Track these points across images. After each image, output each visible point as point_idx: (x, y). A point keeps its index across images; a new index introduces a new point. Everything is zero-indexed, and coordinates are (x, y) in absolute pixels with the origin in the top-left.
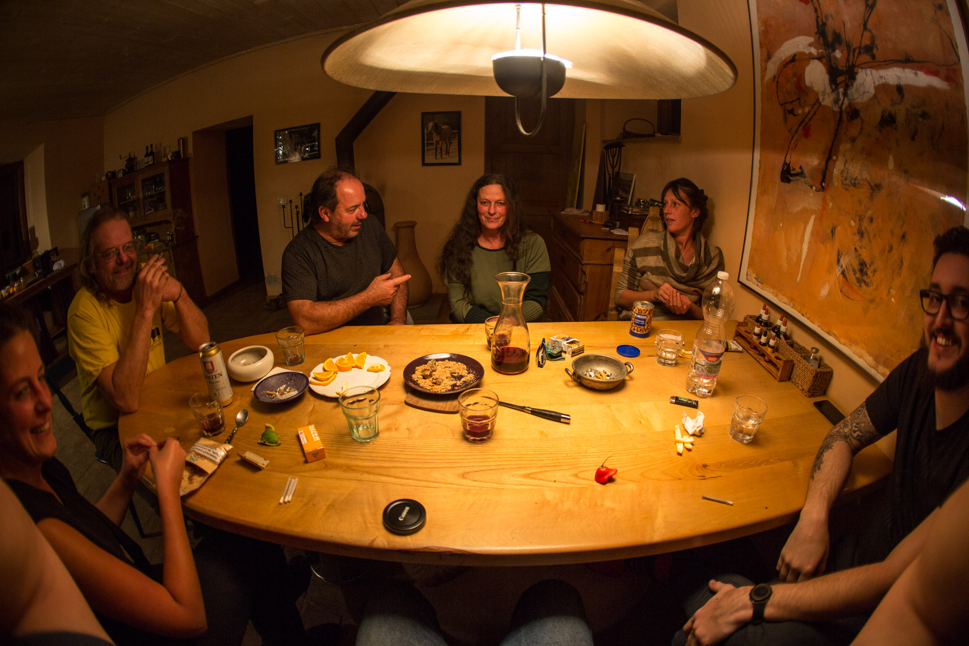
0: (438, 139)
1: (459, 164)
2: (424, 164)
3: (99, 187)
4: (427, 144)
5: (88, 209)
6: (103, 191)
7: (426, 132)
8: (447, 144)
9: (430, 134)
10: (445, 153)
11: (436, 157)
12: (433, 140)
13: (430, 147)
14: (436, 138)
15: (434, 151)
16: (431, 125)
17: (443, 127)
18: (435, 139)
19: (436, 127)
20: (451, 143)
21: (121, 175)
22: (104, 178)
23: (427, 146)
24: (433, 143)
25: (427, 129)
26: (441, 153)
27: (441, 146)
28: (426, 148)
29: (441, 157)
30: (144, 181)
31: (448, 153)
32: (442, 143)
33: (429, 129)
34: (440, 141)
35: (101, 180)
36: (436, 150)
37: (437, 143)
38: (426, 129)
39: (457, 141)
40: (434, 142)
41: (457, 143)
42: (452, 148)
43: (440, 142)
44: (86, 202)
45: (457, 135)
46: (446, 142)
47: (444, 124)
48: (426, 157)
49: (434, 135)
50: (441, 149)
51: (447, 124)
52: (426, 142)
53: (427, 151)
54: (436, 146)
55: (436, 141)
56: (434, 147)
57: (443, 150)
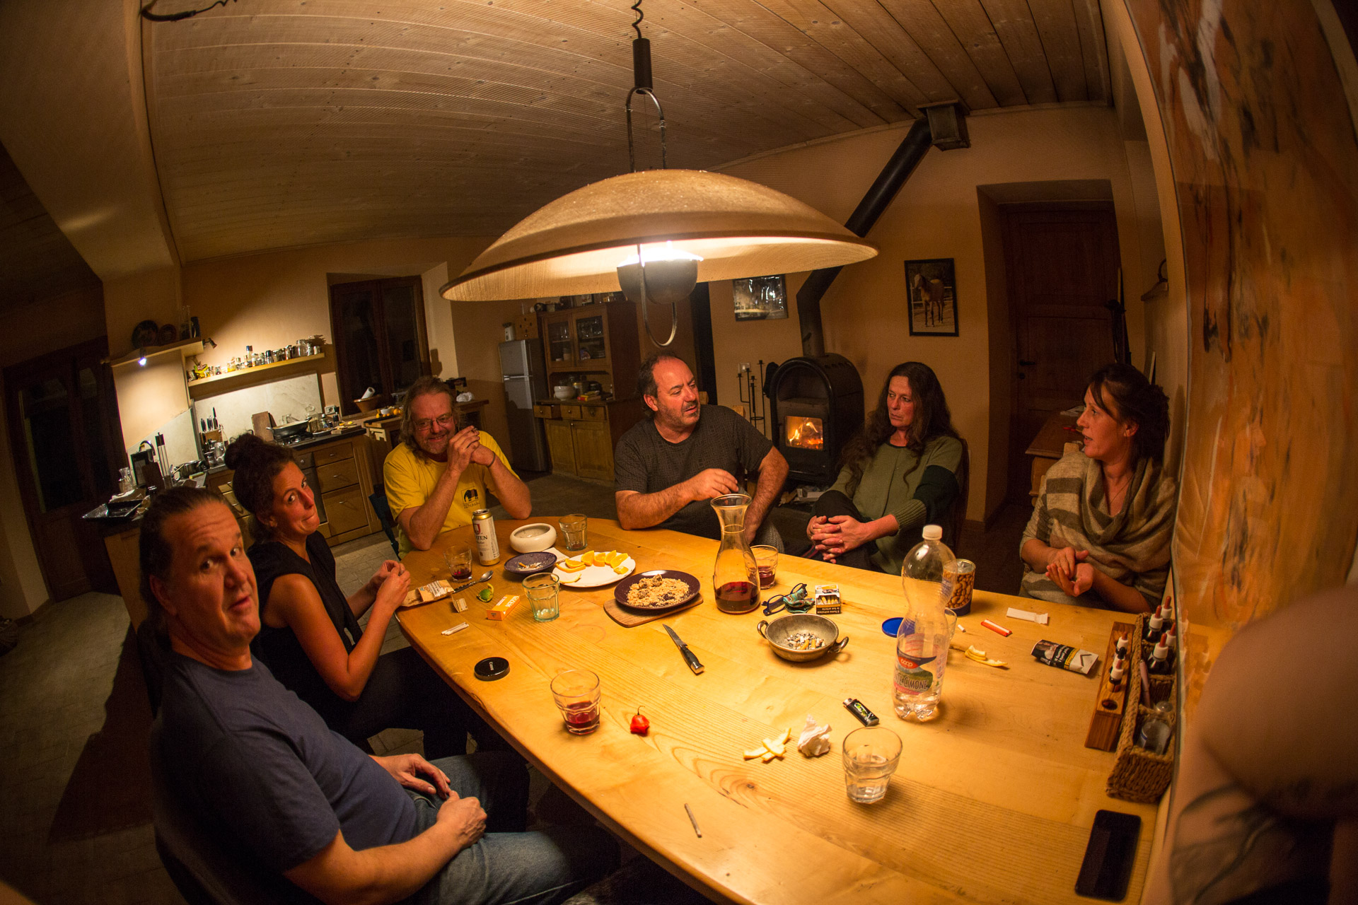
0: (928, 299)
1: (956, 334)
2: (912, 334)
3: (525, 320)
4: (915, 305)
5: (511, 342)
6: (531, 324)
7: (911, 288)
8: (939, 306)
9: (917, 291)
10: (937, 318)
11: (926, 324)
12: (921, 300)
13: (919, 310)
14: (925, 297)
15: (924, 315)
16: (917, 278)
17: (932, 281)
18: (923, 299)
19: (924, 281)
20: (943, 305)
21: (552, 309)
22: (532, 310)
23: (915, 308)
24: (922, 304)
25: (913, 286)
26: (932, 318)
27: (932, 309)
28: (913, 310)
29: (933, 324)
30: (578, 321)
31: (941, 318)
32: (933, 303)
33: (916, 285)
34: (930, 301)
35: (529, 311)
36: (926, 314)
37: (927, 304)
38: (911, 284)
39: (952, 301)
40: (923, 302)
41: (951, 305)
42: (945, 311)
43: (931, 303)
44: (509, 333)
45: (951, 295)
46: (937, 303)
47: (935, 277)
48: (914, 323)
49: (923, 293)
50: (932, 313)
51: (937, 278)
52: (912, 303)
53: (916, 314)
54: (926, 308)
55: (926, 301)
56: (923, 309)
57: (934, 315)
